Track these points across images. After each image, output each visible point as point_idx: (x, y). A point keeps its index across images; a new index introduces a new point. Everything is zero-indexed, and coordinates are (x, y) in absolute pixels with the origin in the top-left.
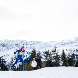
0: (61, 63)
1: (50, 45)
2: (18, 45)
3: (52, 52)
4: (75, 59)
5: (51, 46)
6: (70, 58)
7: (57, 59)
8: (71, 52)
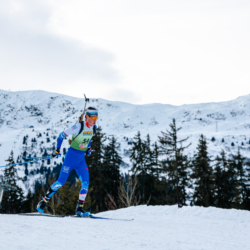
0: (191, 187)
1: (154, 119)
2: (35, 111)
3: (159, 144)
4: (242, 175)
5: (156, 123)
6: (227, 169)
7: (179, 170)
8: (229, 149)
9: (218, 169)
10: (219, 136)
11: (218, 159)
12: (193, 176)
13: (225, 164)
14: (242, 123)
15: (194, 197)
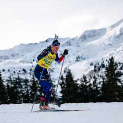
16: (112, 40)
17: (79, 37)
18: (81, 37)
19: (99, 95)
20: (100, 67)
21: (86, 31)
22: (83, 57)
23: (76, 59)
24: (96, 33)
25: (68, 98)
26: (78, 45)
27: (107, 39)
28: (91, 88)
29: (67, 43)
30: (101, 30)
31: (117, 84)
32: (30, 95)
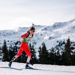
9: (10, 50)
10: (10, 40)
11: (10, 47)
12: (2, 53)
13: (12, 49)
14: (17, 36)
15: (3, 59)
16: (70, 29)
17: (52, 26)
18: (53, 26)
19: (60, 60)
20: (62, 43)
21: (56, 23)
22: (53, 37)
23: (49, 38)
24: (61, 25)
25: (43, 60)
26: (51, 30)
27: (67, 28)
28: (56, 55)
29: (45, 28)
30: (64, 23)
31: (70, 54)
32: (21, 56)
